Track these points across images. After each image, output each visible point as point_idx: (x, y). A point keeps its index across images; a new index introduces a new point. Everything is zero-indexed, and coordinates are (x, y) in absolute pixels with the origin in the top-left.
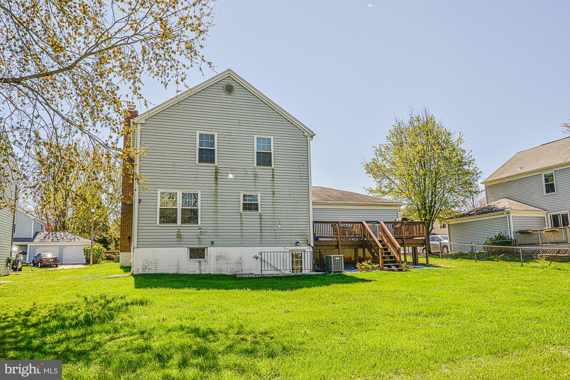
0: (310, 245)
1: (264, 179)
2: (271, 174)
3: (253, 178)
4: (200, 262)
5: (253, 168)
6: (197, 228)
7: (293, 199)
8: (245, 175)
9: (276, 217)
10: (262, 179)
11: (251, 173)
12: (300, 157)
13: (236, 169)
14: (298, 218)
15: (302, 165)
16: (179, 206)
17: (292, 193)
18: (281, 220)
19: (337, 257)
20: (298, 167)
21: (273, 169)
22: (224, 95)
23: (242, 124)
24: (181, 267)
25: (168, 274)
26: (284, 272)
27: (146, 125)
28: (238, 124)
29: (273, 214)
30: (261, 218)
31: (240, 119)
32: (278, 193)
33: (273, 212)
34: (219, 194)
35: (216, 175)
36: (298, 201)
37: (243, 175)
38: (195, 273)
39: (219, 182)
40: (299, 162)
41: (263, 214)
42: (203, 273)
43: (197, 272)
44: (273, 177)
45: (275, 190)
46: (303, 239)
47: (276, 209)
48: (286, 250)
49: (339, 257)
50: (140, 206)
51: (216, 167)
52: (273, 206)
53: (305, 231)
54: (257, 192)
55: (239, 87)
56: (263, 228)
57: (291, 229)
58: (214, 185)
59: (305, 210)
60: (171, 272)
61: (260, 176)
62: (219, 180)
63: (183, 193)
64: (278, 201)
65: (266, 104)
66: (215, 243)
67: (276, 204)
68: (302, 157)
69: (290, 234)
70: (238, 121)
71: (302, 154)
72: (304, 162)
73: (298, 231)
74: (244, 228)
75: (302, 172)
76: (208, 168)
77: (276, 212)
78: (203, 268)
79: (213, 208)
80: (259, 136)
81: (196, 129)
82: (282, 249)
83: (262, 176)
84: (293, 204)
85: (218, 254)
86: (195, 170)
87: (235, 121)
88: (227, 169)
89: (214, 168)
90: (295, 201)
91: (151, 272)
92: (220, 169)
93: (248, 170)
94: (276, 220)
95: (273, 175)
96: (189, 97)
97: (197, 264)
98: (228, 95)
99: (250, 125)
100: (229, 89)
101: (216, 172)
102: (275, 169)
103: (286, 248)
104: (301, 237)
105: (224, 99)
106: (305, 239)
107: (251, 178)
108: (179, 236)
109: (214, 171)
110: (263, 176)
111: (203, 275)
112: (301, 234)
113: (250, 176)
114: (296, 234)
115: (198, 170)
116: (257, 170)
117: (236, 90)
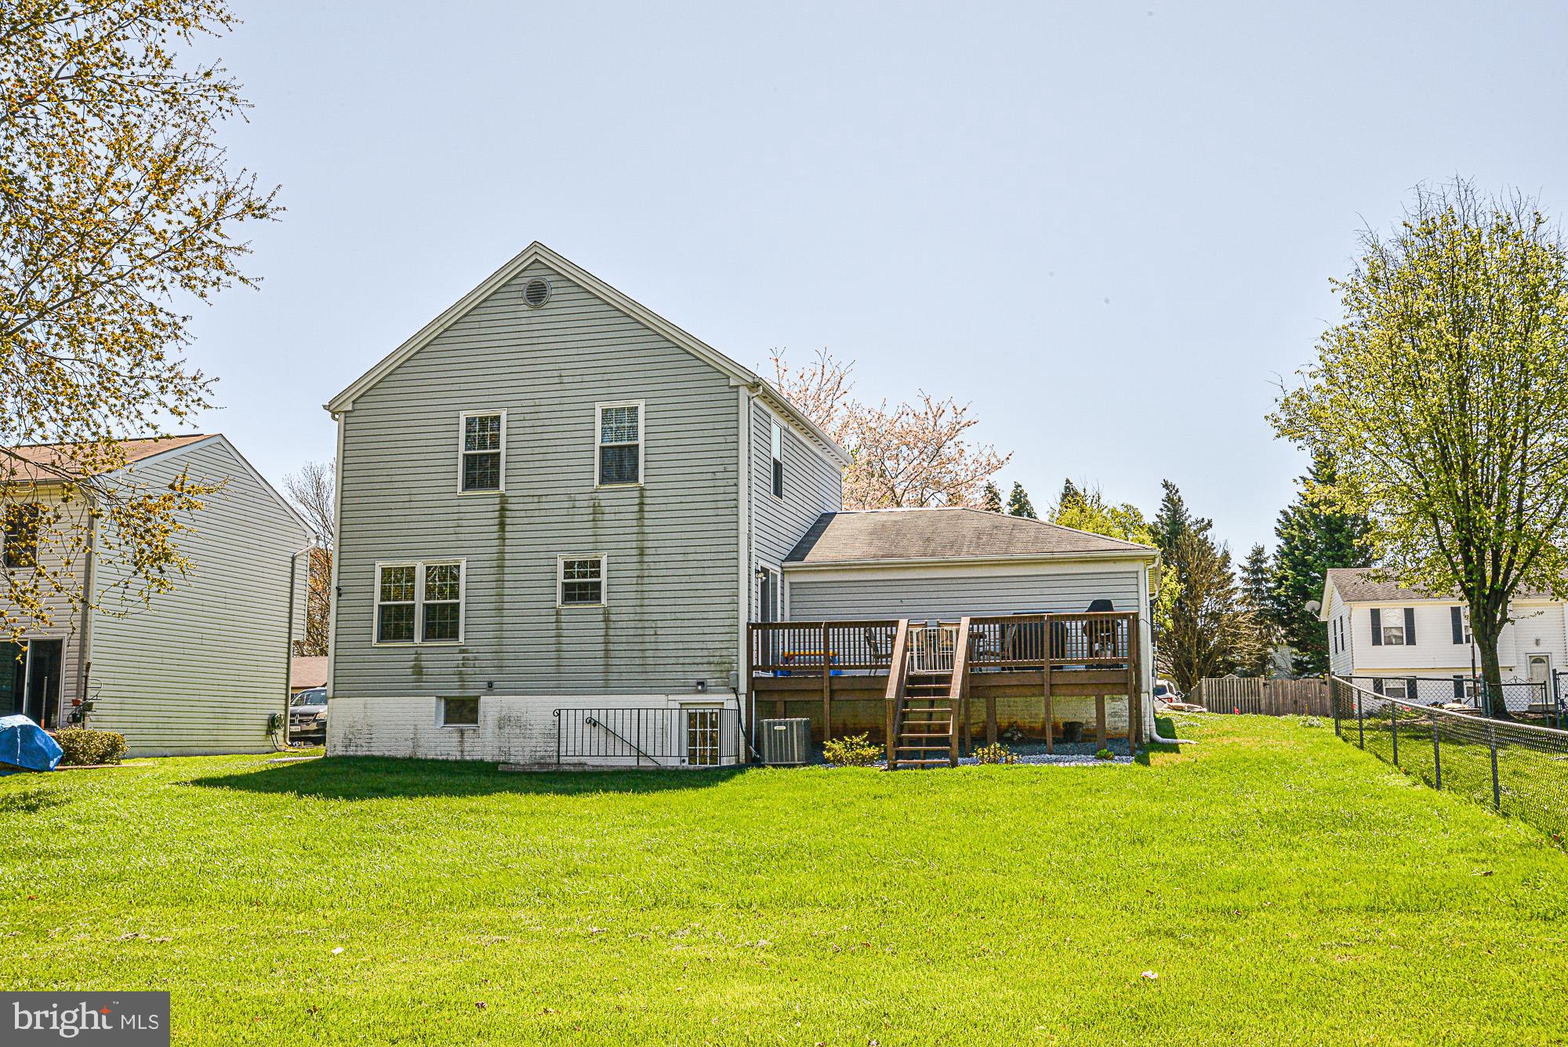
0: (735, 691)
1: (618, 516)
2: (637, 501)
3: (591, 517)
4: (462, 732)
5: (590, 489)
6: (457, 650)
7: (695, 564)
8: (571, 511)
9: (646, 617)
10: (612, 517)
11: (586, 504)
12: (716, 447)
13: (549, 498)
14: (705, 615)
15: (721, 468)
16: (420, 600)
17: (692, 550)
18: (659, 624)
19: (780, 724)
20: (710, 476)
21: (642, 489)
22: (524, 310)
23: (566, 380)
24: (422, 742)
25: (394, 759)
26: (663, 762)
27: (356, 413)
28: (556, 380)
29: (638, 610)
30: (606, 620)
31: (562, 366)
32: (652, 551)
33: (638, 602)
34: (507, 563)
35: (502, 516)
36: (707, 571)
37: (564, 512)
38: (450, 758)
39: (508, 535)
40: (714, 462)
41: (614, 610)
42: (468, 758)
43: (455, 755)
44: (641, 511)
45: (646, 544)
46: (718, 675)
47: (646, 595)
48: (672, 705)
49: (785, 724)
50: (342, 603)
51: (502, 496)
52: (640, 588)
53: (724, 653)
54: (599, 554)
55: (560, 284)
56: (611, 647)
57: (686, 646)
58: (496, 542)
59: (727, 593)
60: (400, 755)
61: (607, 510)
62: (508, 528)
63: (428, 568)
64: (653, 573)
65: (629, 316)
66: (496, 685)
67: (646, 580)
68: (723, 447)
69: (681, 661)
70: (556, 373)
71: (722, 440)
72: (726, 461)
73: (706, 653)
74: (565, 647)
75: (722, 490)
76: (484, 500)
77: (646, 602)
78: (467, 746)
79: (493, 599)
80: (607, 405)
81: (457, 407)
82: (659, 700)
83: (613, 510)
84: (694, 579)
85: (503, 713)
86: (455, 510)
87: (549, 374)
88: (526, 500)
89: (497, 500)
90: (701, 571)
91: (359, 753)
92: (511, 500)
93: (578, 497)
94: (646, 624)
95: (641, 504)
96: (446, 330)
97: (456, 736)
98: (536, 308)
99: (586, 378)
100: (537, 294)
101: (503, 509)
102: (648, 487)
103: (670, 697)
104: (712, 667)
105: (523, 321)
106: (724, 675)
107: (586, 518)
108: (418, 671)
109: (497, 507)
110: (617, 509)
111: (467, 762)
112: (712, 659)
113: (583, 511)
114: (698, 660)
115: (462, 509)
116: (601, 496)
117: (554, 292)
